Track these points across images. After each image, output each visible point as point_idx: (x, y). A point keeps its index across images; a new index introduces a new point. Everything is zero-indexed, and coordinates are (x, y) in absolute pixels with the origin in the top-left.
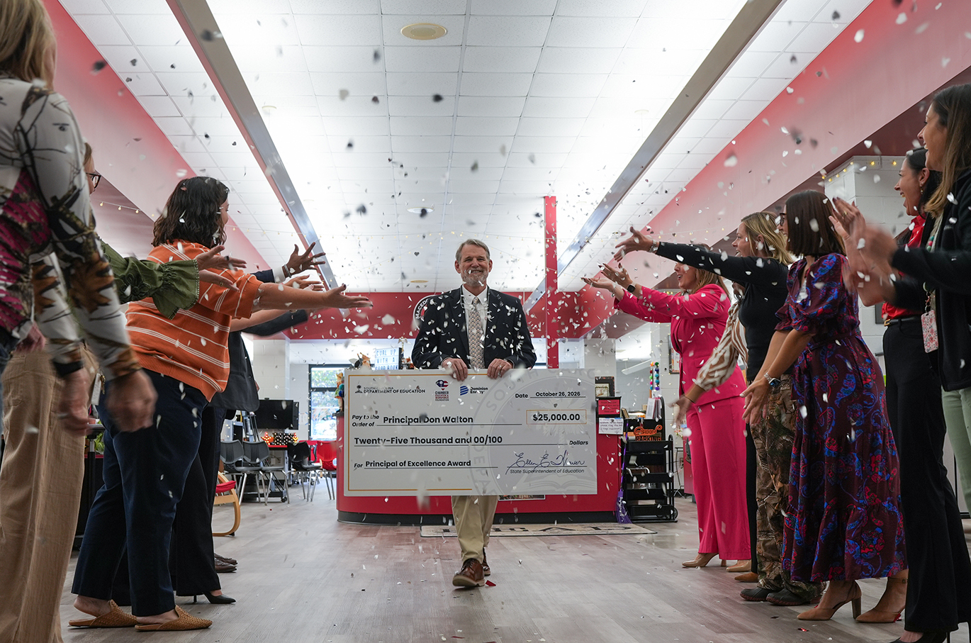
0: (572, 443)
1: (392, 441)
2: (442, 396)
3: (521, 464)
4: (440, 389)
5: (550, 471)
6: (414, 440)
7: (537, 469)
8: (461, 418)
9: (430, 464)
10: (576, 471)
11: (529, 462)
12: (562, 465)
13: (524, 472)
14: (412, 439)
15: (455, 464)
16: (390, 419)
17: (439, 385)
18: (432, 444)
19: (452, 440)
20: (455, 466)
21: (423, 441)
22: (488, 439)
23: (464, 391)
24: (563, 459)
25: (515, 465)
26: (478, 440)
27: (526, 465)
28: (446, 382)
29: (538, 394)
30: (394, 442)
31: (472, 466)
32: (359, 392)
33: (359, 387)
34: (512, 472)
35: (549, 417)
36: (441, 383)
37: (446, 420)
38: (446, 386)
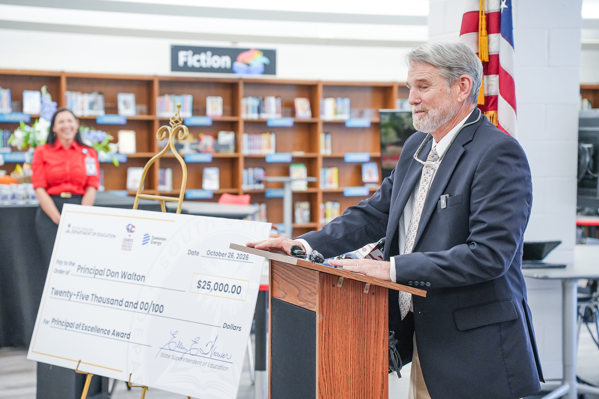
0: (226, 326)
1: (78, 295)
2: (127, 244)
3: (172, 346)
4: (126, 235)
5: (195, 362)
6: (94, 297)
7: (186, 356)
8: (136, 275)
9: (98, 330)
10: (220, 367)
11: (180, 345)
12: (209, 356)
13: (173, 358)
14: (93, 295)
15: (118, 334)
16: (82, 268)
17: (128, 229)
18: (106, 304)
19: (122, 301)
20: (117, 338)
21: (100, 300)
22: (152, 306)
23: (146, 239)
24: (212, 347)
25: (167, 347)
26: (145, 306)
27: (177, 349)
28: (133, 227)
29: (210, 253)
30: (79, 297)
31: (130, 340)
32: (68, 232)
33: (69, 226)
34: (163, 355)
35: (212, 285)
36: (130, 227)
37: (124, 275)
38: (133, 232)
